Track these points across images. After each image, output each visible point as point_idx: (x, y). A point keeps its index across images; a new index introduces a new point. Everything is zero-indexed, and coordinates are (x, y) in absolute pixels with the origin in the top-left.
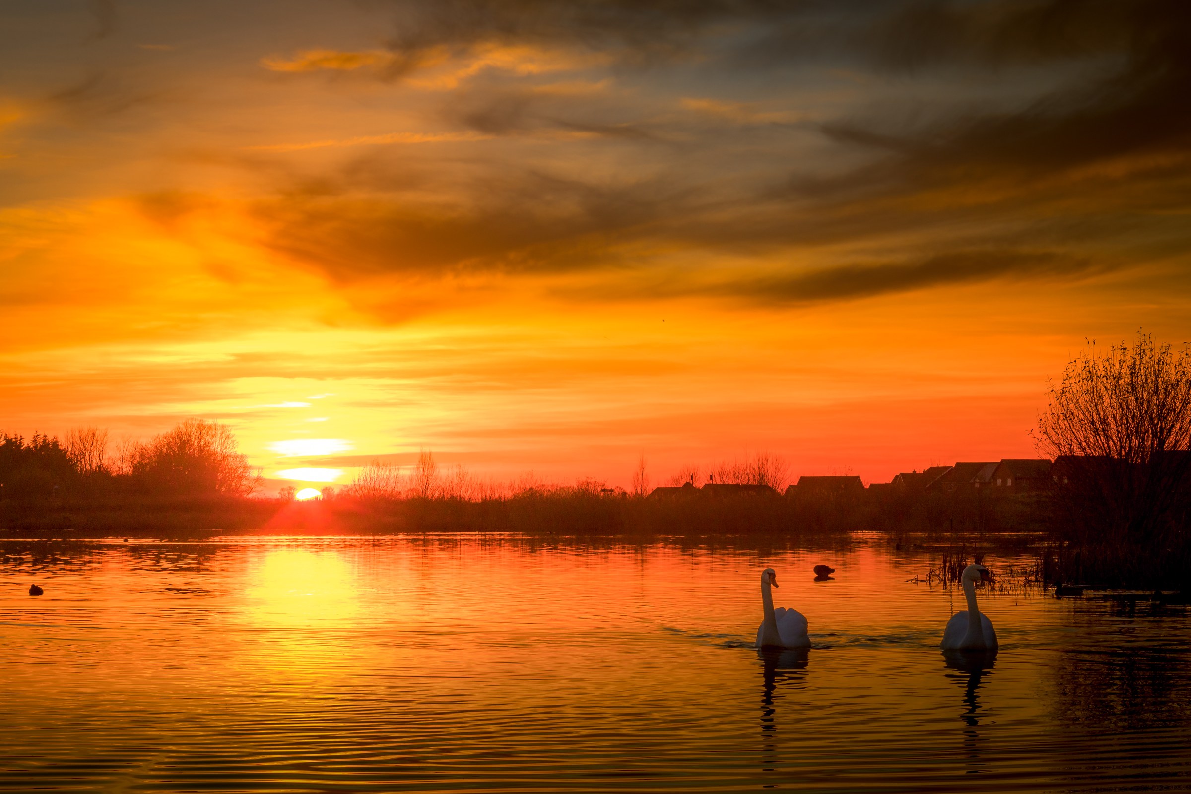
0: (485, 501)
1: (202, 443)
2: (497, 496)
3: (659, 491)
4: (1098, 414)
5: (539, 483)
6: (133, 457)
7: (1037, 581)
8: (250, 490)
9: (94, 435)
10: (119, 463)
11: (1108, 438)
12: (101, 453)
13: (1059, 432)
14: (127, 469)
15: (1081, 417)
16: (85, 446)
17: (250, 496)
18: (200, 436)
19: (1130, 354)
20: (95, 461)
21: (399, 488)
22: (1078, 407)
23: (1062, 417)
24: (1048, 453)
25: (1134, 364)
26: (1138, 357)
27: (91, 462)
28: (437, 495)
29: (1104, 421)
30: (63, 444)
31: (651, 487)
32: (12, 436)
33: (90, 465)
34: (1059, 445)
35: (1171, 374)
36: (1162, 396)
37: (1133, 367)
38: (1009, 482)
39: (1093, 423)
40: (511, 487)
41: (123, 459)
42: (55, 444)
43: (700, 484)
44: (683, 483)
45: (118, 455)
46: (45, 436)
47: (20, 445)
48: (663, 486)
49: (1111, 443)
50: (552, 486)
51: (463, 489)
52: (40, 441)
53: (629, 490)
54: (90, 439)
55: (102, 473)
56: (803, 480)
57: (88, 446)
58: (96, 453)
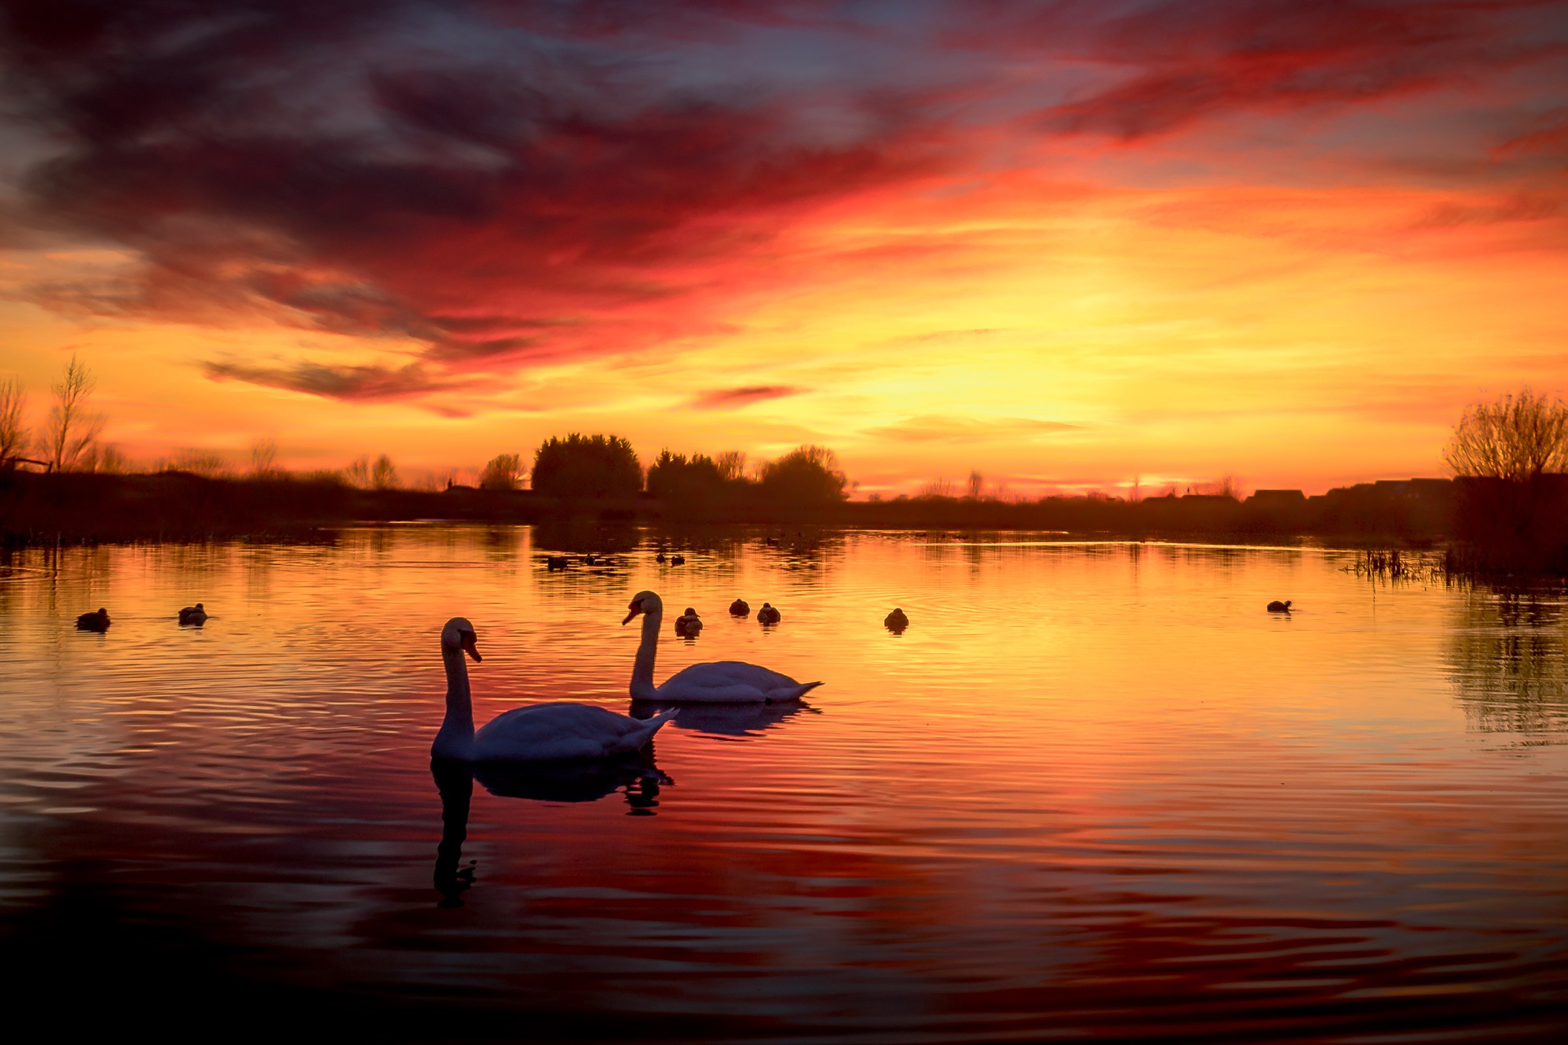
0: (1019, 505)
1: (814, 461)
2: (1029, 502)
3: (1149, 500)
4: (1489, 445)
6: (764, 471)
7: (1441, 571)
8: (848, 497)
9: (736, 455)
10: (754, 475)
11: (1497, 463)
12: (741, 468)
13: (1458, 459)
14: (759, 479)
15: (1476, 447)
16: (729, 463)
17: (849, 500)
18: (812, 457)
19: (1515, 399)
20: (737, 474)
21: (955, 495)
22: (1473, 439)
23: (1460, 447)
24: (1450, 475)
25: (1518, 407)
26: (1521, 402)
27: (735, 474)
28: (984, 500)
29: (1494, 451)
30: (714, 460)
31: (1143, 496)
32: (679, 456)
33: (734, 476)
34: (1458, 469)
35: (1547, 413)
36: (1539, 432)
37: (1517, 410)
38: (1418, 496)
39: (1484, 451)
40: (1038, 496)
41: (756, 472)
42: (709, 459)
43: (1180, 494)
44: (1168, 494)
45: (753, 469)
46: (702, 456)
47: (684, 462)
48: (1153, 496)
49: (1499, 468)
51: (1005, 497)
52: (698, 457)
53: (1127, 498)
54: (733, 459)
55: (743, 483)
56: (1260, 494)
57: (732, 463)
58: (737, 468)
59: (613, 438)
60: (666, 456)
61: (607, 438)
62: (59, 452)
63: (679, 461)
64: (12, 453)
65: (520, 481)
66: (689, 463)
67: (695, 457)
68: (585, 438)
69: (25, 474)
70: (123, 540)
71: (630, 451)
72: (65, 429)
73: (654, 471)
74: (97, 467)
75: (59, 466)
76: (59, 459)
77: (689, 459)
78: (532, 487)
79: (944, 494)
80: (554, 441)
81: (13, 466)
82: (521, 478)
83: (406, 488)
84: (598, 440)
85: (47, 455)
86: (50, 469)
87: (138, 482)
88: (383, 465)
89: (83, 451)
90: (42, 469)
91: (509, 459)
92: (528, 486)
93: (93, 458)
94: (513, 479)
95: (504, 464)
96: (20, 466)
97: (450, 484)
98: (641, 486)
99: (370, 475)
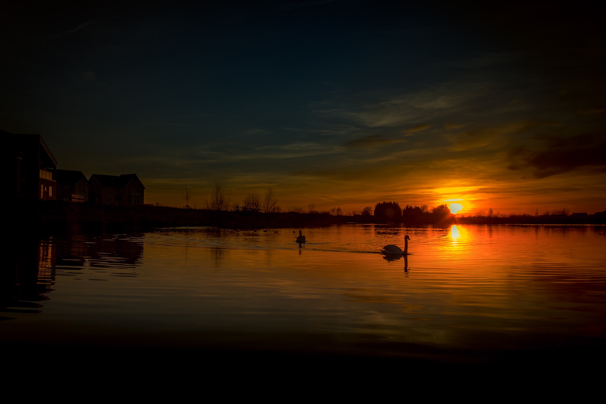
0: (503, 218)
1: (445, 207)
2: (506, 217)
3: (541, 216)
5: (515, 214)
6: (433, 210)
9: (426, 206)
10: (430, 211)
12: (427, 209)
14: (432, 212)
17: (456, 217)
21: (485, 215)
27: (425, 211)
28: (493, 216)
30: (420, 207)
31: (539, 215)
40: (509, 215)
41: (431, 210)
42: (419, 207)
43: (550, 214)
44: (546, 214)
45: (430, 209)
46: (417, 206)
48: (542, 215)
50: (517, 215)
51: (498, 216)
53: (534, 215)
54: (425, 207)
55: (427, 213)
56: (574, 214)
57: (425, 208)
58: (426, 209)
59: (394, 202)
60: (408, 207)
61: (393, 203)
62: (267, 208)
63: (411, 208)
64: (258, 208)
65: (371, 213)
66: (414, 208)
67: (415, 207)
68: (387, 202)
69: (260, 212)
70: (281, 227)
71: (398, 205)
72: (269, 203)
73: (404, 210)
74: (275, 211)
75: (267, 211)
76: (267, 210)
77: (413, 207)
78: (374, 214)
79: (482, 215)
80: (379, 203)
81: (258, 211)
82: (371, 212)
83: (344, 215)
84: (390, 203)
85: (265, 208)
86: (266, 212)
87: (284, 214)
88: (339, 210)
89: (272, 208)
90: (264, 212)
91: (369, 208)
92: (373, 214)
93: (274, 209)
94: (370, 213)
95: (367, 209)
96: (259, 211)
97: (354, 214)
98: (401, 214)
99: (336, 212)
